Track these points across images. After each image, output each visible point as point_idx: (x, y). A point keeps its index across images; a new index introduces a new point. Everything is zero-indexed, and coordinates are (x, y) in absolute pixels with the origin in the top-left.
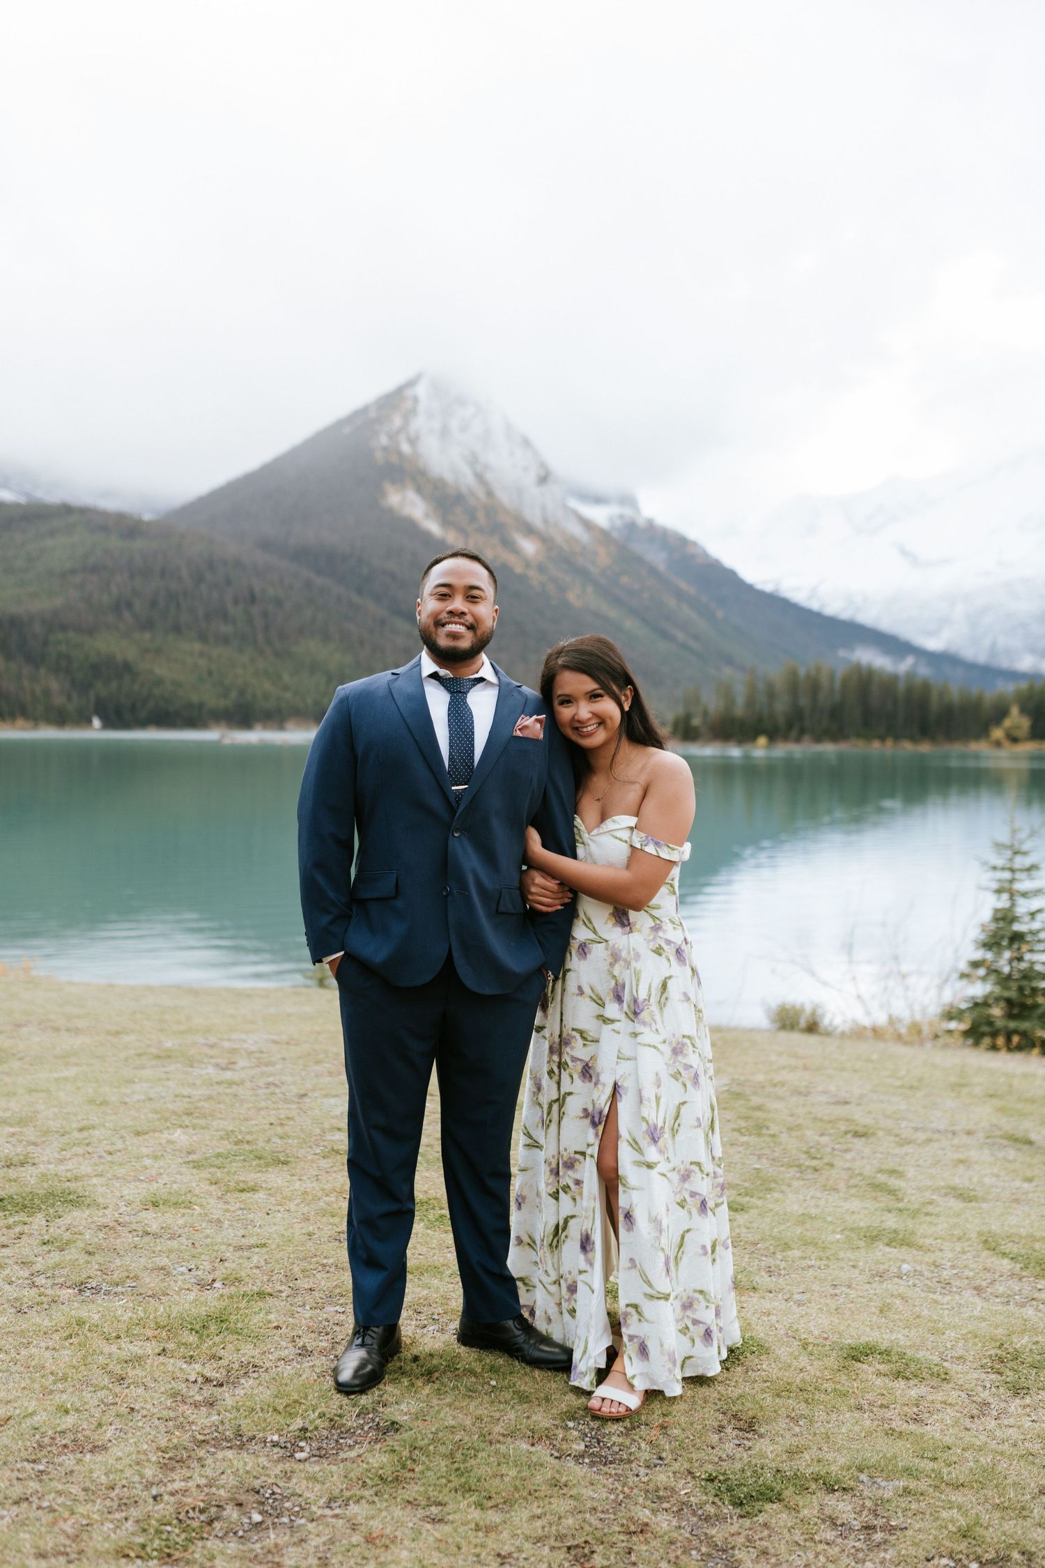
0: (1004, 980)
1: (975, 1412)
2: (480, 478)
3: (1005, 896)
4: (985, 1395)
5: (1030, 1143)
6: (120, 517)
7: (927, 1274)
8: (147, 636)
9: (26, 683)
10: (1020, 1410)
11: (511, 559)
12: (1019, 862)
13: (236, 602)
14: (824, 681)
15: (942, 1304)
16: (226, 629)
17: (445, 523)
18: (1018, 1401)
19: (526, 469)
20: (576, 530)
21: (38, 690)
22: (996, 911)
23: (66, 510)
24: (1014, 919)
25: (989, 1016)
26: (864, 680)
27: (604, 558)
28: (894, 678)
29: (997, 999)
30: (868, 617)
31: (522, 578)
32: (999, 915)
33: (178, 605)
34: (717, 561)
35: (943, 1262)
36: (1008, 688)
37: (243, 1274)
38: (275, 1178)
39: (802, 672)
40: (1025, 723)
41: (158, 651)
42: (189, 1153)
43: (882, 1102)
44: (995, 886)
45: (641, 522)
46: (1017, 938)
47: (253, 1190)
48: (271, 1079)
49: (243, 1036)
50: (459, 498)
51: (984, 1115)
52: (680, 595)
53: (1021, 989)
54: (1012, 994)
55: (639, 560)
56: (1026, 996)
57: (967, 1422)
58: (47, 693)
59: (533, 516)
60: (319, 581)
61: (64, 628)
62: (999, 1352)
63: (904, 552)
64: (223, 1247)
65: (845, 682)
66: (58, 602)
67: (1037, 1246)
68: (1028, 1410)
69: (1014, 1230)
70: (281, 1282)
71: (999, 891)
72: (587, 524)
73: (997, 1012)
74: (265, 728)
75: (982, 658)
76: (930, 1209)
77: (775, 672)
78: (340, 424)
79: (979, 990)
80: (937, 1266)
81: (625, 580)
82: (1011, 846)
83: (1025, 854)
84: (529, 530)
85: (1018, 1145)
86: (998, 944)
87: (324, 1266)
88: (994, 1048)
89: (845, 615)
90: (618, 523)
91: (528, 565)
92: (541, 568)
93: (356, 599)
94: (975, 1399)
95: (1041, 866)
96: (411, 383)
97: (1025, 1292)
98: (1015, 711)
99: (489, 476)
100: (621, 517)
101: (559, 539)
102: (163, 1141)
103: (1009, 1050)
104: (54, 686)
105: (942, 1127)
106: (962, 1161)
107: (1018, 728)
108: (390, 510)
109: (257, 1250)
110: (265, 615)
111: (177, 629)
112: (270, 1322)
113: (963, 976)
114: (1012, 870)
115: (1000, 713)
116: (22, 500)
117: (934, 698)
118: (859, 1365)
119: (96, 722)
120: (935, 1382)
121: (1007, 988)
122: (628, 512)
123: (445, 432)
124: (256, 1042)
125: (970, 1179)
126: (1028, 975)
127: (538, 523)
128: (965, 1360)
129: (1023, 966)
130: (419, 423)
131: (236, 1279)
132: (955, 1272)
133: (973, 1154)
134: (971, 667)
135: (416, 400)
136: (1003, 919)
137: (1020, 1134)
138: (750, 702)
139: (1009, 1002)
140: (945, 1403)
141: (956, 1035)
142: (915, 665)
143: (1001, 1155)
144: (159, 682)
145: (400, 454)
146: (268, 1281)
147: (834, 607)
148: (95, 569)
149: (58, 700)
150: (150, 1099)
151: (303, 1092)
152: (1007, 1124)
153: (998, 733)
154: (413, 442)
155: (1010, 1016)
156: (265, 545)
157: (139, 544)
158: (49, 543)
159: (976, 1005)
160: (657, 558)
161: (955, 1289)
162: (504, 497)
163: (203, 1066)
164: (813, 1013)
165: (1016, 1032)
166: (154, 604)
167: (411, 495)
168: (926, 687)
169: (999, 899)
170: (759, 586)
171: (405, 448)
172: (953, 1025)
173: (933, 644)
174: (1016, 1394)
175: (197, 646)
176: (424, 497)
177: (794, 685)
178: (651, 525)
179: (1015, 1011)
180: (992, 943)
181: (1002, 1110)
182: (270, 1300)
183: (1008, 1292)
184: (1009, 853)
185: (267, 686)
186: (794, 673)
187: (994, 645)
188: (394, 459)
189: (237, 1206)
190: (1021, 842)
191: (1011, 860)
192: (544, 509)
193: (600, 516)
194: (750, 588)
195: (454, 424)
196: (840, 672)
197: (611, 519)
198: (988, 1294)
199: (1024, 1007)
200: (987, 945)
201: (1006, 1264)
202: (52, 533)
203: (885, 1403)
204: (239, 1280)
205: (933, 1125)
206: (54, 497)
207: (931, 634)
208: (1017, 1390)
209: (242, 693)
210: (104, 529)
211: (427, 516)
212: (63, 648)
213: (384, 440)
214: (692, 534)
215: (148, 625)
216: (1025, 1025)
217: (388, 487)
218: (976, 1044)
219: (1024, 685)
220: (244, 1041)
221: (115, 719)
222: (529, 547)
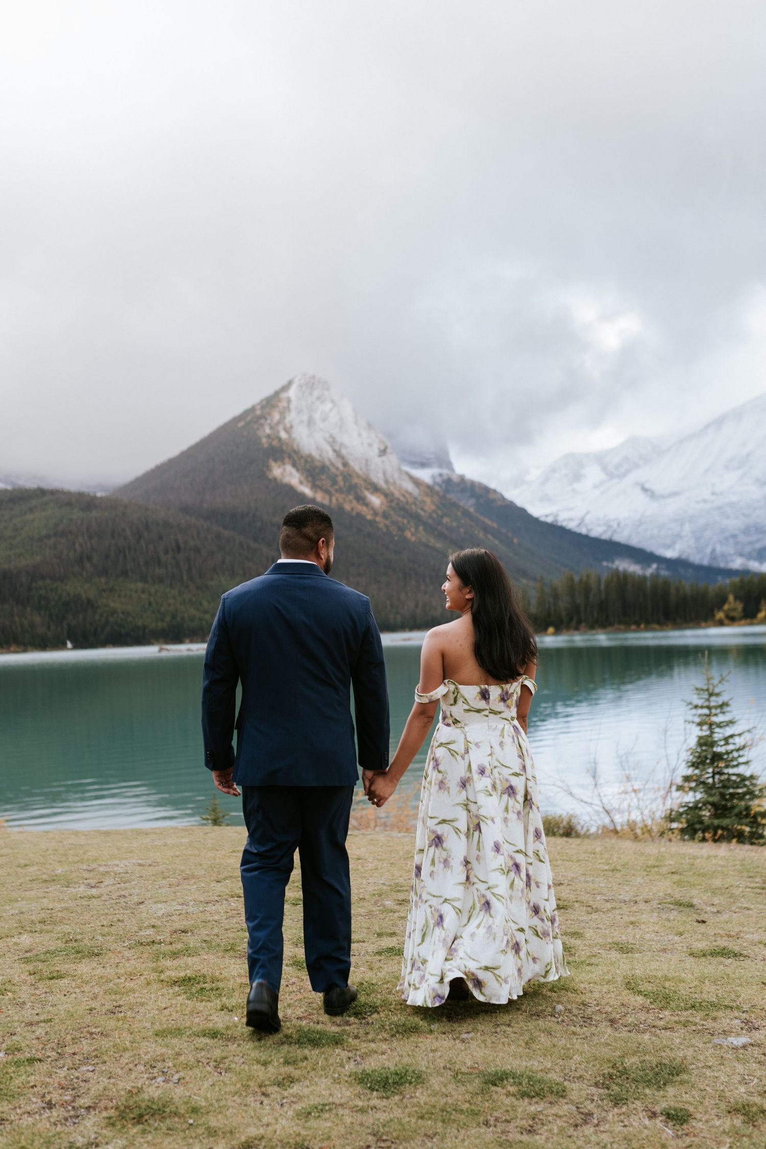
0: (709, 788)
1: (580, 1121)
2: (338, 453)
3: (705, 727)
4: (590, 1107)
5: (691, 906)
6: (81, 495)
7: (575, 1011)
8: (103, 580)
9: (16, 619)
10: (616, 1118)
11: (363, 510)
12: (714, 701)
13: (166, 552)
14: (594, 585)
15: (579, 1035)
16: (159, 571)
17: (314, 487)
18: (616, 1110)
19: (370, 445)
20: (409, 486)
21: (26, 623)
22: (700, 738)
23: (41, 492)
24: (713, 744)
25: (701, 816)
26: (622, 581)
27: (430, 505)
28: (644, 578)
29: (705, 804)
30: (621, 537)
31: (372, 523)
32: (702, 741)
33: (125, 556)
34: (512, 502)
35: (591, 1001)
36: (726, 582)
37: (23, 1045)
38: (85, 968)
39: (577, 579)
40: (739, 606)
41: (112, 590)
42: (27, 952)
43: (587, 882)
44: (697, 720)
45: (455, 478)
46: (717, 757)
47: (61, 977)
48: (123, 893)
49: (117, 862)
50: (324, 469)
51: (664, 887)
52: (486, 529)
53: (722, 795)
54: (716, 799)
55: (455, 505)
56: (726, 800)
57: (571, 1131)
58: (32, 625)
59: (378, 478)
60: (226, 533)
61: (43, 578)
62: (611, 1071)
63: (645, 490)
64: (16, 1024)
65: (608, 584)
66: (38, 559)
67: (667, 984)
68: (622, 1117)
69: (654, 973)
70: (53, 1048)
71: (700, 724)
72: (417, 482)
73: (706, 813)
74: (192, 642)
75: (705, 562)
76: (593, 960)
77: (558, 580)
78: (235, 420)
79: (690, 798)
80: (584, 1005)
81: (446, 520)
82: (707, 690)
83: (718, 695)
84: (376, 489)
85: (681, 908)
86: (703, 763)
87: (92, 1034)
88: (704, 840)
89: (605, 537)
90: (439, 480)
91: (376, 513)
92: (385, 516)
93: (253, 545)
94: (582, 1110)
95: (730, 703)
96: (285, 388)
97: (649, 1021)
98: (731, 598)
99: (344, 452)
100: (441, 475)
101: (397, 494)
102: (10, 944)
103: (715, 841)
104: (38, 620)
105: (627, 899)
106: (632, 923)
107: (734, 610)
108: (275, 479)
109: (43, 1024)
110: (188, 559)
111: (125, 574)
112: (29, 1082)
113: (680, 788)
114: (709, 708)
115: (721, 600)
116: (9, 487)
117: (673, 591)
118: (493, 1088)
119: (69, 645)
120: (551, 1098)
121: (711, 795)
122: (445, 471)
123: (310, 423)
124: (126, 866)
125: (634, 937)
126: (726, 784)
127: (382, 484)
128: (584, 1079)
129: (724, 777)
130: (292, 417)
131: (16, 1049)
132: (597, 1008)
133: (644, 917)
134: (699, 568)
135: (289, 401)
136: (705, 745)
137: (685, 900)
138: (541, 603)
139: (713, 804)
140: (556, 1116)
141: (676, 832)
142: (658, 569)
143: (664, 916)
144: (113, 612)
145: (280, 439)
146: (42, 1049)
147: (597, 531)
148: (63, 534)
149: (41, 630)
150: (22, 913)
151: (141, 901)
152: (678, 894)
153: (720, 615)
154: (288, 431)
155: (715, 816)
156: (185, 510)
157: (94, 514)
158: (30, 517)
159: (690, 808)
160: (469, 504)
161: (594, 1023)
162: (356, 466)
163: (77, 886)
164: (569, 822)
165: (718, 827)
166: (107, 557)
167: (289, 468)
168: (666, 584)
169: (701, 730)
170: (543, 519)
171: (283, 435)
172: (675, 825)
173: (670, 554)
174: (616, 1105)
175: (140, 585)
176: (298, 470)
177: (571, 587)
178: (462, 478)
179: (719, 812)
180: (699, 762)
181: (678, 883)
182: (37, 1065)
183: (636, 1022)
184: (706, 696)
185: (192, 611)
186: (571, 580)
187: (713, 551)
188: (275, 443)
189: (44, 991)
190: (714, 687)
191: (708, 700)
192: (384, 473)
193: (425, 475)
194: (536, 521)
195: (317, 416)
196: (604, 577)
197: (433, 477)
198: (619, 1025)
199: (725, 808)
200: (694, 765)
201: (640, 999)
202: (31, 510)
203: (508, 1118)
204: (19, 1050)
205: (621, 897)
206: (32, 485)
207: (668, 547)
208: (617, 1101)
209: (174, 617)
210: (69, 504)
211: (301, 483)
212: (43, 592)
213: (268, 431)
214: (492, 485)
215: (104, 572)
216: (726, 822)
217: (272, 464)
218: (692, 838)
219: (736, 579)
220: (117, 866)
221: (82, 643)
222: (376, 500)
